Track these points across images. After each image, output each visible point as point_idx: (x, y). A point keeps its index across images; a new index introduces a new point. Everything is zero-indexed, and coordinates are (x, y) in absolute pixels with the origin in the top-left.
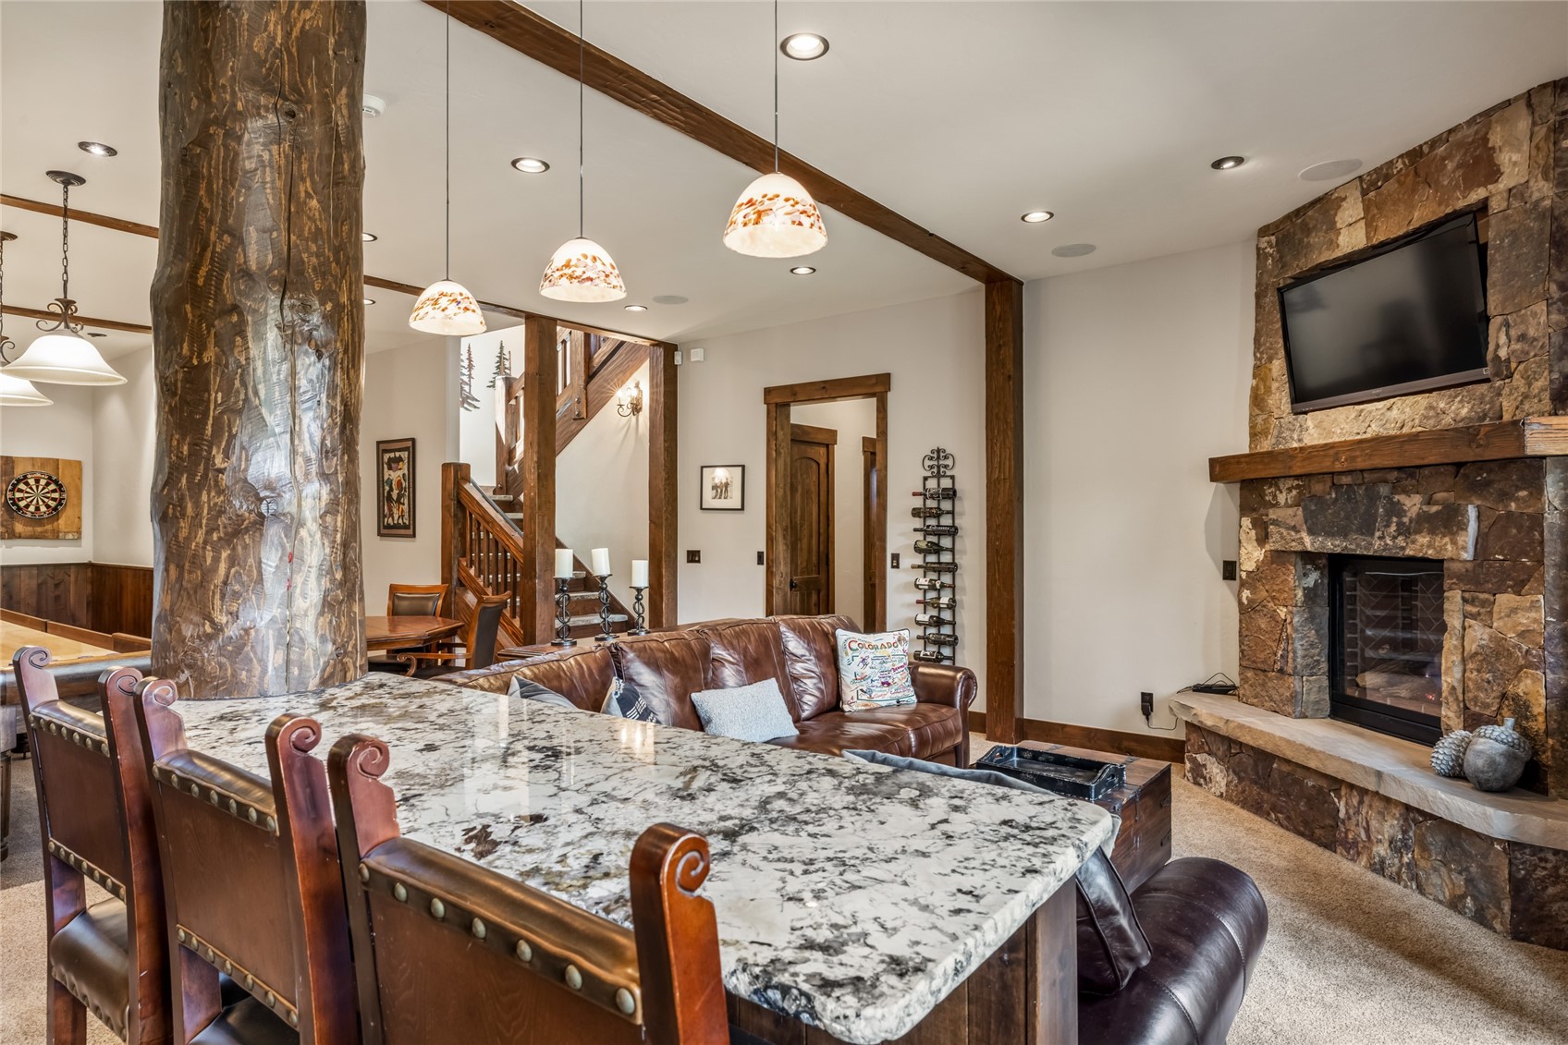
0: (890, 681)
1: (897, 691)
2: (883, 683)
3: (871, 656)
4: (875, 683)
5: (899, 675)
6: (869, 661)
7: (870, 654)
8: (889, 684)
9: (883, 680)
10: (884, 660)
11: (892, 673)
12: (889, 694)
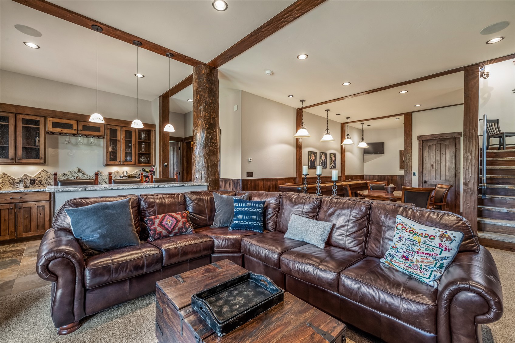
0: (410, 258)
1: (410, 266)
2: (404, 257)
3: (406, 237)
4: (398, 254)
5: (419, 258)
6: (404, 239)
7: (406, 235)
8: (407, 259)
9: (405, 255)
10: (414, 243)
11: (415, 255)
12: (403, 265)
